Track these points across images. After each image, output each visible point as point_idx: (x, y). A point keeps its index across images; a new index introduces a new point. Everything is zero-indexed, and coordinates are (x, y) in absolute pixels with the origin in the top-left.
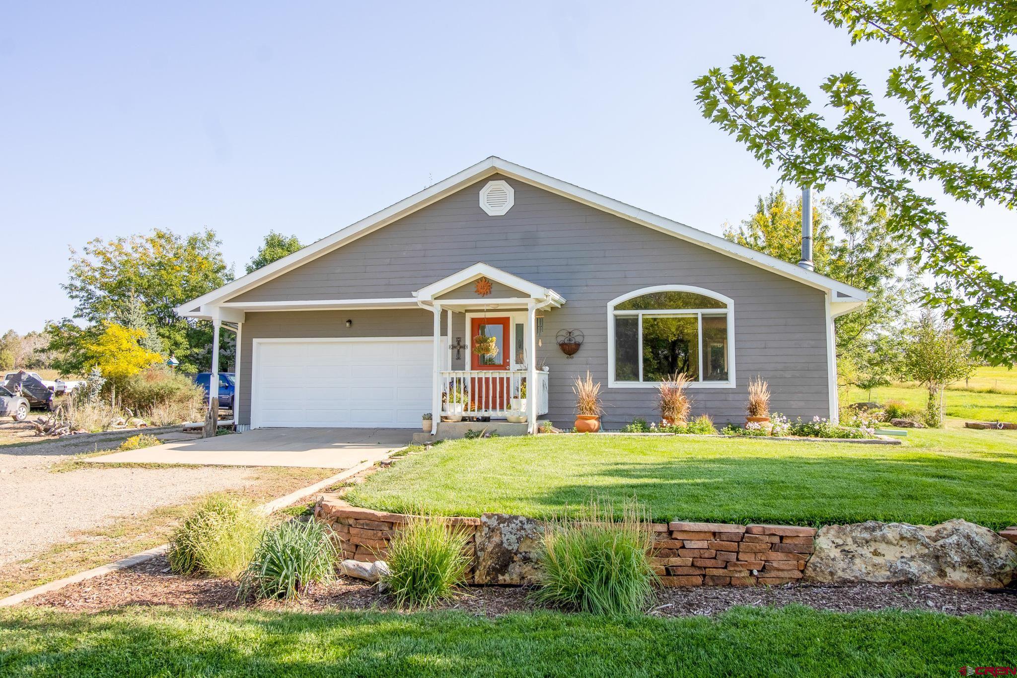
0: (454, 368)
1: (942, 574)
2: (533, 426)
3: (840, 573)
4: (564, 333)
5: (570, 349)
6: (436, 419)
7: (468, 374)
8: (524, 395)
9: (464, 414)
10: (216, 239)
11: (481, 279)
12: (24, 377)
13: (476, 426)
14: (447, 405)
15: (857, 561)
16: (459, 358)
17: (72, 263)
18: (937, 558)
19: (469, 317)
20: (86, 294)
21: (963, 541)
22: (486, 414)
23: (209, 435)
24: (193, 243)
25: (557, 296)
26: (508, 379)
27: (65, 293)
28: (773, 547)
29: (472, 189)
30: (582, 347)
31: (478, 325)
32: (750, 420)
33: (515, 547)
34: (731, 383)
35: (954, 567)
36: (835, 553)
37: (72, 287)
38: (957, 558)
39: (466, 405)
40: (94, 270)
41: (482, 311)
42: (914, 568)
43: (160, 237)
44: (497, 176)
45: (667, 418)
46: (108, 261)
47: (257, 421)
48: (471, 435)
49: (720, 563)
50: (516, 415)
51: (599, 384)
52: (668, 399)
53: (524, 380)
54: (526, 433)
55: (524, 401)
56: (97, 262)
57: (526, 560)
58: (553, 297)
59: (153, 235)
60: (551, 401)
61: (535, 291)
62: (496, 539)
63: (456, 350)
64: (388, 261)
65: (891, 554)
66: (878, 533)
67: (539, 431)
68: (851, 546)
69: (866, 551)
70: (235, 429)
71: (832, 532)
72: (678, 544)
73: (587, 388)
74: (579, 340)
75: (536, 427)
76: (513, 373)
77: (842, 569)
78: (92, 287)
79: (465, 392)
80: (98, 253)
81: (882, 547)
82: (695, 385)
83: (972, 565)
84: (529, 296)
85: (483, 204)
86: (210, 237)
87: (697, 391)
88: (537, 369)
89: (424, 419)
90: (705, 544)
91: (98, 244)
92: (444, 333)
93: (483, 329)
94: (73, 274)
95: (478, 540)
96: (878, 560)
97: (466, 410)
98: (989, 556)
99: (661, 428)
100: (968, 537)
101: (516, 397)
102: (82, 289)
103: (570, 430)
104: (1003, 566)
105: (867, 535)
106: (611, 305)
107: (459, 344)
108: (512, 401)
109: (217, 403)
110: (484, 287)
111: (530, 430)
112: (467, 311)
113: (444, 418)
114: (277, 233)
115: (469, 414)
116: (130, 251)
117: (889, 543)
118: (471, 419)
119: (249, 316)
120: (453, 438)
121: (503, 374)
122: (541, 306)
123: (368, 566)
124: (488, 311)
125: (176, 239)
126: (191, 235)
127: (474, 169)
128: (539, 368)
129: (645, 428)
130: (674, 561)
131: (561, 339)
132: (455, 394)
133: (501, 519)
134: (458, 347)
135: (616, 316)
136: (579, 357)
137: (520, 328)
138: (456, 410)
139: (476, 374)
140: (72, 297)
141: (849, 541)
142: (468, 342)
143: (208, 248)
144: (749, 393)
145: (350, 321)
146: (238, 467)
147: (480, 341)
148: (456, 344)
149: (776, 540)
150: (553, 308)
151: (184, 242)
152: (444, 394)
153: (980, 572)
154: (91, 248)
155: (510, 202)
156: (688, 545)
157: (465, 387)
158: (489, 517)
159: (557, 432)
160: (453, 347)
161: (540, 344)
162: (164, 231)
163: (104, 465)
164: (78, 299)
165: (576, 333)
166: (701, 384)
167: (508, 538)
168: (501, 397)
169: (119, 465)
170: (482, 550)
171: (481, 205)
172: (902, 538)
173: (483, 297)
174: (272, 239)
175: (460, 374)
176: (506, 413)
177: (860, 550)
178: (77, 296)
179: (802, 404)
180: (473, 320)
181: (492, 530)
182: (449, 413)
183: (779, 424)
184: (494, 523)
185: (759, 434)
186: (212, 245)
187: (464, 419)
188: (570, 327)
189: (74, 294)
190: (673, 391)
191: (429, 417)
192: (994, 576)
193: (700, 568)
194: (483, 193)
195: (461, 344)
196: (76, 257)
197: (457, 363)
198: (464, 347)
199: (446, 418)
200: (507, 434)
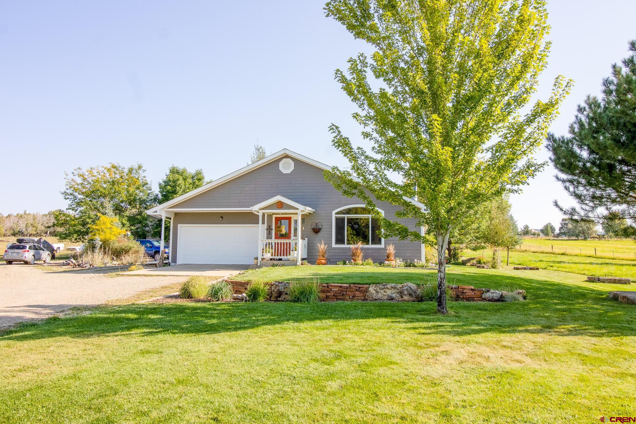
0: (267, 238)
1: (402, 297)
2: (299, 262)
3: (374, 297)
4: (314, 224)
5: (317, 231)
6: (260, 259)
7: (273, 241)
8: (296, 250)
9: (271, 257)
10: (143, 169)
11: (279, 202)
12: (42, 241)
13: (276, 262)
14: (264, 254)
15: (379, 294)
16: (269, 234)
17: (66, 181)
18: (401, 293)
19: (274, 216)
20: (73, 197)
21: (408, 288)
22: (280, 257)
23: (160, 266)
24: (131, 170)
25: (310, 209)
26: (290, 243)
27: (62, 197)
28: (357, 290)
29: (276, 162)
30: (321, 230)
31: (277, 219)
32: (386, 260)
33: (283, 290)
34: (382, 246)
35: (405, 295)
36: (374, 292)
37: (65, 193)
38: (406, 293)
39: (272, 254)
40: (78, 184)
41: (279, 214)
42: (394, 295)
43: (114, 167)
44: (287, 157)
45: (353, 259)
46: (84, 179)
47: (179, 261)
48: (273, 265)
49: (341, 295)
50: (292, 258)
51: (327, 246)
52: (354, 251)
53: (296, 244)
54: (296, 265)
55: (296, 252)
56: (79, 180)
57: (286, 294)
58: (309, 209)
59: (109, 166)
60: (308, 252)
61: (301, 207)
62: (277, 288)
63: (268, 231)
64: (240, 192)
65: (389, 292)
66: (386, 286)
67: (302, 264)
68: (378, 290)
69: (382, 291)
70: (169, 265)
71: (374, 286)
72: (330, 290)
73: (322, 247)
74: (320, 227)
75: (300, 263)
76: (292, 241)
77: (375, 296)
78: (76, 194)
79: (272, 248)
80: (80, 176)
81: (387, 290)
82: (366, 246)
83: (410, 295)
84: (298, 209)
85: (281, 168)
86: (140, 167)
87: (368, 249)
88: (302, 239)
89: (255, 259)
90: (337, 289)
91: (80, 170)
92: (263, 223)
93: (281, 222)
94: (68, 187)
95: (272, 289)
96: (385, 294)
97: (272, 255)
98: (415, 292)
99: (350, 263)
100: (410, 287)
101: (292, 251)
102: (71, 194)
103: (315, 264)
104: (419, 295)
105: (383, 287)
106: (334, 212)
107: (270, 228)
108: (291, 252)
109: (163, 252)
110: (280, 205)
111: (298, 264)
112: (273, 214)
113: (263, 259)
114: (176, 166)
115: (273, 257)
116: (96, 174)
117: (388, 289)
118: (274, 260)
119: (176, 214)
120: (266, 267)
121: (287, 241)
122: (303, 213)
123: (240, 295)
124: (282, 214)
125: (122, 169)
126: (130, 166)
127: (276, 154)
128: (303, 238)
129: (345, 263)
130: (328, 294)
131: (313, 227)
132: (268, 249)
133: (279, 283)
134: (269, 229)
135: (336, 217)
136: (321, 234)
137: (296, 221)
138: (268, 256)
139: (276, 241)
140: (66, 199)
141: (378, 289)
142: (274, 227)
143: (139, 173)
144: (387, 250)
145: (222, 217)
146: (183, 276)
147: (278, 228)
148: (268, 228)
149: (358, 288)
150: (310, 213)
151: (126, 171)
152: (263, 249)
153: (412, 297)
154: (76, 173)
155: (292, 168)
156: (332, 290)
157: (272, 246)
158: (276, 282)
159: (309, 265)
160: (267, 229)
161: (303, 229)
162: (116, 165)
163: (129, 275)
164: (69, 200)
165: (319, 224)
166: (371, 246)
167: (281, 288)
168: (287, 251)
169: (135, 275)
170: (274, 291)
171: (280, 169)
172: (392, 287)
173: (279, 209)
174: (173, 169)
175: (270, 241)
176: (288, 257)
177: (381, 291)
178: (68, 198)
179: (410, 254)
180: (276, 218)
181: (277, 286)
182: (265, 257)
183: (399, 262)
184: (277, 284)
185: (389, 266)
186: (141, 172)
187: (271, 259)
188: (317, 221)
189: (67, 197)
190: (357, 249)
191: (257, 258)
192: (416, 298)
193: (336, 296)
194: (281, 164)
195: (271, 228)
196: (68, 177)
197: (269, 236)
198: (272, 229)
199: (264, 259)
200: (288, 265)
